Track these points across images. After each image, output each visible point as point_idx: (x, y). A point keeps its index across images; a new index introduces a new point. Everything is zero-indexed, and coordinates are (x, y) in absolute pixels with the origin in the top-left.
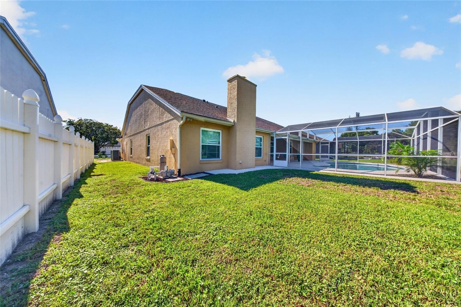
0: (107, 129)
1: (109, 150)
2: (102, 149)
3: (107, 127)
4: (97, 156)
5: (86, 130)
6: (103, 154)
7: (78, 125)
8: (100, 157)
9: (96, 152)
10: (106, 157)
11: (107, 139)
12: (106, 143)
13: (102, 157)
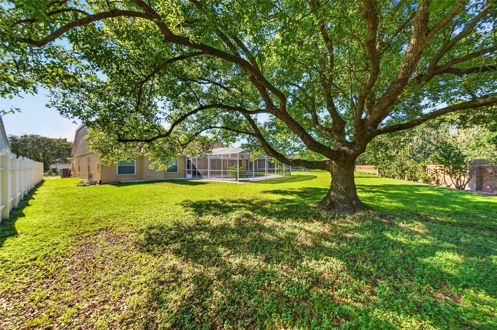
0: (58, 145)
1: (60, 167)
2: (52, 166)
3: (58, 143)
4: (46, 173)
5: (33, 147)
6: (54, 172)
7: (22, 141)
8: (50, 174)
9: (46, 169)
10: (56, 175)
11: (58, 155)
12: (57, 160)
13: (51, 175)
